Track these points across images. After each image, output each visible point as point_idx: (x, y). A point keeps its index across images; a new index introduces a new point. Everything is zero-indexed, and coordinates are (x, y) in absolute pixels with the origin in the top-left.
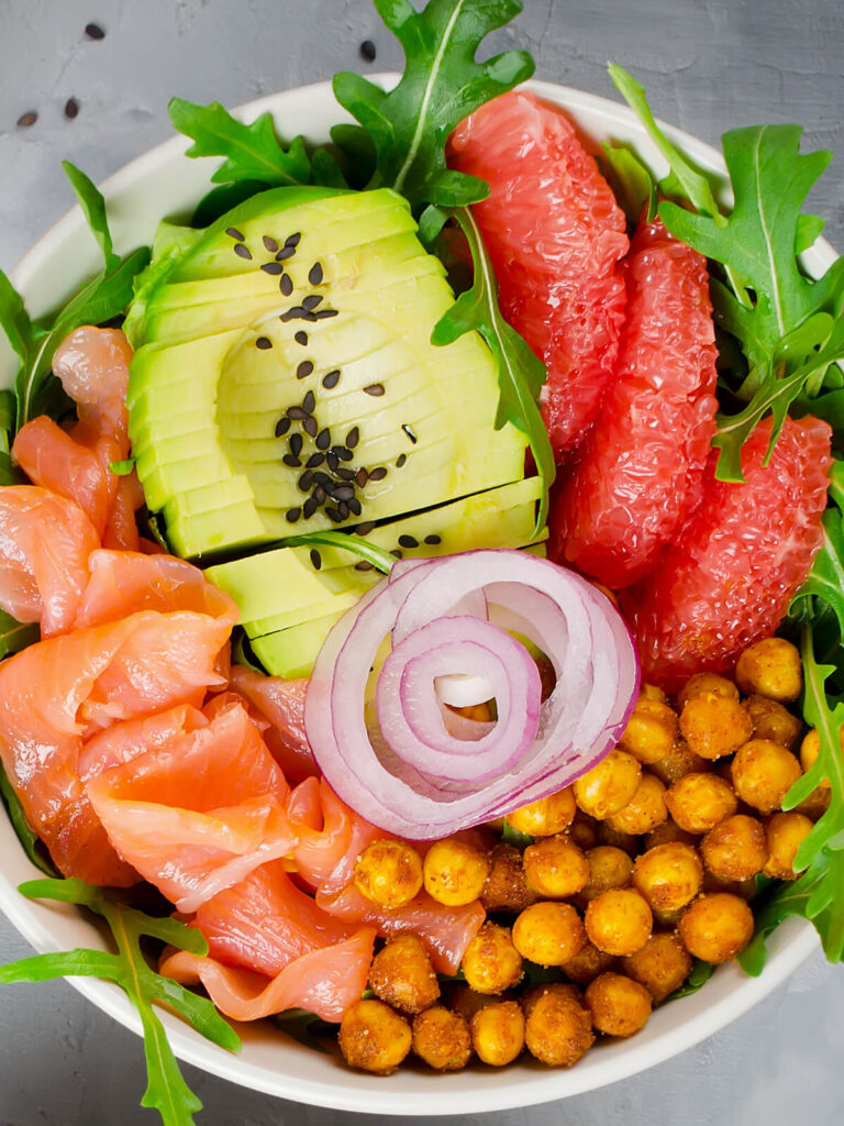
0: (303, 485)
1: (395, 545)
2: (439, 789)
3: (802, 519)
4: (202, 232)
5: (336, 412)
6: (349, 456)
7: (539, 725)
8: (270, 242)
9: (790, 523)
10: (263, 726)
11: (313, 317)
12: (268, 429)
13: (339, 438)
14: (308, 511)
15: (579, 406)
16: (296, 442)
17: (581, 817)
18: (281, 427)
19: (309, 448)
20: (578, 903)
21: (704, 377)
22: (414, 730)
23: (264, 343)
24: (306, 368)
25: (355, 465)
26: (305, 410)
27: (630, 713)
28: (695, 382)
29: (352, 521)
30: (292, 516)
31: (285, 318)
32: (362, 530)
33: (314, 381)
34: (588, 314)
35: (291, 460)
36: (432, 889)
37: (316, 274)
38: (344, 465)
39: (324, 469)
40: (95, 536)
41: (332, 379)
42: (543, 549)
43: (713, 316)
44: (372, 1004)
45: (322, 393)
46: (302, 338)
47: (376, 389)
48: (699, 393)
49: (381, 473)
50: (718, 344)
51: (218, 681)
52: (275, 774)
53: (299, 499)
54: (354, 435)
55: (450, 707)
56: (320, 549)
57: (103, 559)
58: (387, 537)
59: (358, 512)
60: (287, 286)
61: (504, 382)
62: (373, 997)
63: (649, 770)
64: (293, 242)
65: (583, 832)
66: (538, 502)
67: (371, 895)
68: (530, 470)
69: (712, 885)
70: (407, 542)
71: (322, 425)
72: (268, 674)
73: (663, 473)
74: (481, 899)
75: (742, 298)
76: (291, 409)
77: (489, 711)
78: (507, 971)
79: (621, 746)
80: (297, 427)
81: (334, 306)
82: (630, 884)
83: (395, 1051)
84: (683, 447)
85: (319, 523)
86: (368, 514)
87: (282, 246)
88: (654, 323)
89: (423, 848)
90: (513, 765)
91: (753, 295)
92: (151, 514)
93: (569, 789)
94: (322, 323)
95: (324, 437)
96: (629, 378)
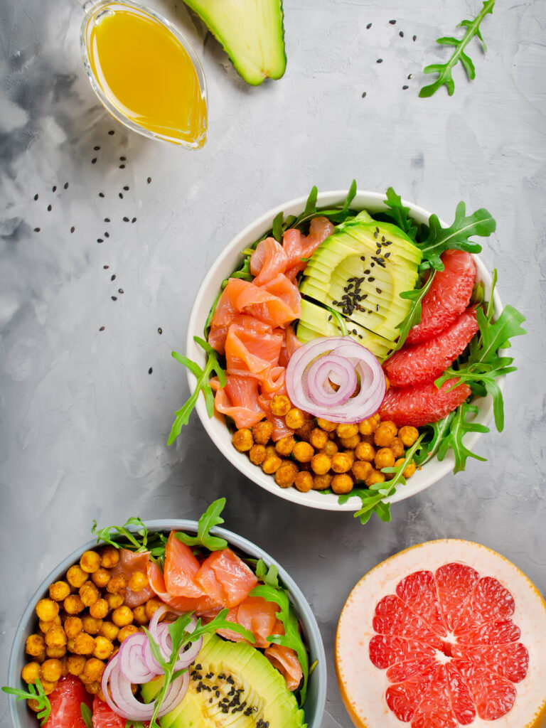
0: (344, 298)
1: (351, 330)
2: (309, 396)
3: (446, 408)
4: (373, 220)
5: (365, 287)
6: (360, 300)
7: (344, 402)
8: (383, 239)
9: (442, 407)
10: (284, 346)
11: (379, 263)
12: (347, 279)
13: (361, 294)
14: (340, 304)
15: (420, 336)
16: (351, 286)
17: (335, 432)
18: (350, 280)
19: (352, 290)
20: (317, 451)
21: (454, 356)
22: (316, 377)
23: (363, 258)
24: (367, 272)
25: (359, 303)
26: (360, 281)
27: (367, 418)
28: (451, 356)
29: (347, 315)
30: (335, 303)
31: (372, 258)
32: (348, 320)
33: (367, 276)
34: (441, 319)
35: (346, 290)
36: (287, 418)
37: (387, 255)
38: (357, 301)
39: (352, 298)
40: (285, 270)
41: (371, 279)
42: (382, 362)
43: (468, 344)
44: (250, 432)
45: (366, 280)
46: (373, 265)
47: (379, 291)
48: (449, 358)
49: (363, 310)
50: (463, 351)
51: (282, 327)
52: (276, 359)
53: (340, 300)
54: (365, 296)
55: (329, 380)
56: (333, 316)
57: (282, 276)
58: (351, 326)
59: (350, 314)
60: (378, 252)
61: (407, 319)
62: (251, 431)
63: (360, 434)
64: (389, 243)
65: (332, 436)
66: (391, 350)
67: (272, 407)
68: (396, 341)
69: (350, 473)
70: (355, 332)
71: (360, 288)
72: (296, 334)
73: (425, 370)
74: (296, 430)
75: (479, 345)
76: (356, 278)
77: (337, 388)
78: (287, 451)
79: (358, 424)
80: (354, 283)
81: (386, 265)
82: (331, 457)
83: (245, 448)
84: (434, 368)
85: (340, 310)
86: (352, 317)
87: (385, 242)
88: (455, 332)
89: (293, 407)
90: (330, 406)
91: (482, 347)
92: (302, 275)
93: (338, 424)
94: (379, 266)
95: (358, 290)
96: (437, 341)
